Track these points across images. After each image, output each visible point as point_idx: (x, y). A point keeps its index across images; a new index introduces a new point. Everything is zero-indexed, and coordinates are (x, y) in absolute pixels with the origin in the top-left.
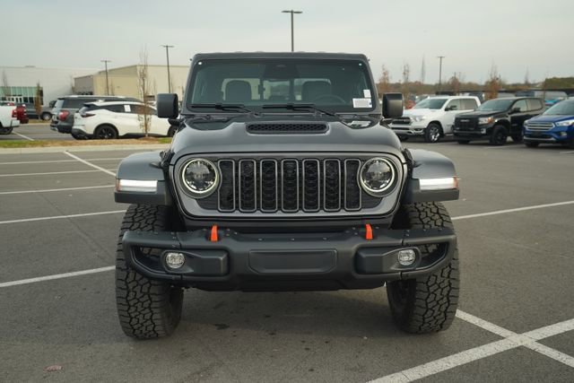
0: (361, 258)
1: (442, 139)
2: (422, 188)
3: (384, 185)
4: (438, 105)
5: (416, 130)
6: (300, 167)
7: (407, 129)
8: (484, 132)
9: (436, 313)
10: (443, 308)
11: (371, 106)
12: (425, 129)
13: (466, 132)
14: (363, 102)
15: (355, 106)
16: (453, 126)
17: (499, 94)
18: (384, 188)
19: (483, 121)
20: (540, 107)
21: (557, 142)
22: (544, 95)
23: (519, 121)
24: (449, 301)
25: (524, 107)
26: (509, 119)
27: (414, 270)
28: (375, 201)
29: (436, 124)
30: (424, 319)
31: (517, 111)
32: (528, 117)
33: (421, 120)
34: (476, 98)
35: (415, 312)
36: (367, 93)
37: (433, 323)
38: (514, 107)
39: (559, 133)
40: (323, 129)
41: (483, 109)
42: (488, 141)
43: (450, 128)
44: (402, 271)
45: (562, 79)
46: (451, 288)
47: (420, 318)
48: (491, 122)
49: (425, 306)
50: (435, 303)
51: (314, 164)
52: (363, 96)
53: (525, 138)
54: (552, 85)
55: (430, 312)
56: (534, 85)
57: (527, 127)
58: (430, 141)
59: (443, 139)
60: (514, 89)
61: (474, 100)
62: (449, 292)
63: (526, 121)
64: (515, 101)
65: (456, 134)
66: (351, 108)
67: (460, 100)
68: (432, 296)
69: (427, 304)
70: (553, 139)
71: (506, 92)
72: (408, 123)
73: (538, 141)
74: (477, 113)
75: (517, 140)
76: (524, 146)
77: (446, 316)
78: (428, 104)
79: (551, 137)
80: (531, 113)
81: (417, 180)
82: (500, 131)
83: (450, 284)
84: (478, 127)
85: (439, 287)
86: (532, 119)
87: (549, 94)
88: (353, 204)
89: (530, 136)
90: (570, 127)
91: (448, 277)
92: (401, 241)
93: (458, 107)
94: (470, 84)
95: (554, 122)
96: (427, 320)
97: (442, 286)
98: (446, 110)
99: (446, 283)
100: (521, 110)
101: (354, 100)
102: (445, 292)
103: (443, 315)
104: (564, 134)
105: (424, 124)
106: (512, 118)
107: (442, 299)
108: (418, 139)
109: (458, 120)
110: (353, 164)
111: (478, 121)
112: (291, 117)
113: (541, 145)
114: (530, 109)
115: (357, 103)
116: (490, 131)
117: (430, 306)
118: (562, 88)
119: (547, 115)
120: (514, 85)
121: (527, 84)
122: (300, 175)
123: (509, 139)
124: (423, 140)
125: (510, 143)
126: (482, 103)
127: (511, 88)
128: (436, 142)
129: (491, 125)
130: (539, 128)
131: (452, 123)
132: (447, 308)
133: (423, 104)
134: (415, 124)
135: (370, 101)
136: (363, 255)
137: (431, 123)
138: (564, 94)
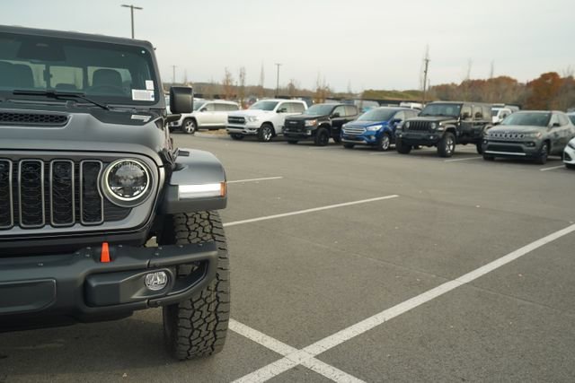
0: (91, 287)
1: (273, 139)
2: (181, 196)
3: (138, 192)
4: (270, 107)
5: (251, 129)
6: (15, 170)
7: (242, 128)
8: (309, 133)
9: (204, 332)
10: (211, 327)
11: (153, 99)
12: (258, 129)
13: (295, 133)
14: (145, 94)
15: (134, 99)
16: (283, 127)
17: (327, 101)
18: (137, 195)
19: (309, 123)
20: (355, 113)
21: (369, 144)
22: (361, 104)
23: (339, 124)
24: (217, 318)
25: (343, 112)
26: (330, 123)
27: (166, 296)
28: (122, 211)
29: (268, 125)
30: (190, 341)
31: (337, 116)
32: (346, 121)
33: (255, 120)
34: (304, 103)
35: (179, 334)
36: (150, 84)
37: (202, 345)
38: (335, 112)
39: (369, 137)
40: (62, 121)
41: (310, 113)
42: (313, 142)
43: (280, 128)
44: (149, 299)
45: (377, 92)
46: (219, 303)
47: (186, 341)
48: (315, 124)
49: (190, 326)
50: (201, 322)
51: (37, 166)
52: (144, 88)
53: (343, 140)
54: (369, 96)
55: (196, 333)
56: (356, 95)
57: (344, 131)
58: (262, 140)
59: (275, 138)
60: (339, 98)
61: (302, 104)
62: (217, 307)
63: (344, 125)
64: (335, 107)
65: (286, 135)
66: (129, 101)
67: (290, 103)
68: (197, 314)
69: (192, 324)
70: (364, 142)
71: (333, 99)
72: (243, 122)
73: (353, 143)
74: (305, 116)
75: (338, 142)
76: (342, 147)
77: (215, 336)
78: (262, 106)
79: (363, 139)
80: (348, 118)
81: (177, 186)
82: (323, 133)
83: (218, 298)
84: (305, 129)
85: (206, 303)
86: (349, 124)
87: (365, 102)
88: (93, 216)
89: (347, 138)
90: (378, 131)
91: (216, 290)
92: (147, 262)
93: (288, 109)
94: (305, 91)
95: (366, 127)
96: (194, 343)
97: (208, 300)
98: (278, 112)
99: (213, 298)
100: (341, 115)
101: (133, 91)
102: (212, 308)
103: (212, 334)
104: (373, 138)
105: (258, 124)
106: (333, 122)
107: (209, 316)
108: (253, 138)
109: (287, 121)
110: (93, 166)
111: (304, 123)
112: (50, 107)
113: (356, 146)
114: (347, 114)
115: (137, 95)
116: (314, 132)
117: (196, 325)
118: (377, 98)
119: (361, 120)
120: (341, 94)
121: (350, 94)
122: (15, 180)
123: (331, 140)
124: (256, 139)
125: (332, 144)
126: (309, 106)
127: (337, 96)
128: (269, 141)
129: (315, 128)
130: (353, 132)
131: (283, 124)
132: (216, 326)
133: (257, 105)
134: (249, 124)
135: (152, 93)
136: (94, 283)
137: (264, 123)
138: (377, 104)
